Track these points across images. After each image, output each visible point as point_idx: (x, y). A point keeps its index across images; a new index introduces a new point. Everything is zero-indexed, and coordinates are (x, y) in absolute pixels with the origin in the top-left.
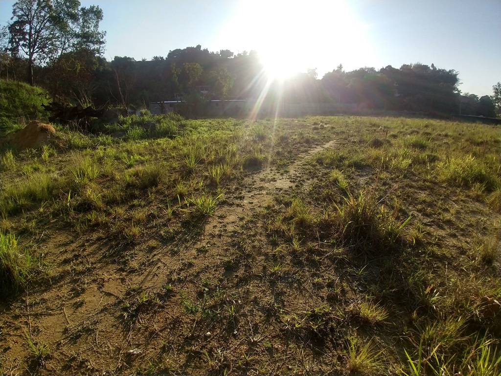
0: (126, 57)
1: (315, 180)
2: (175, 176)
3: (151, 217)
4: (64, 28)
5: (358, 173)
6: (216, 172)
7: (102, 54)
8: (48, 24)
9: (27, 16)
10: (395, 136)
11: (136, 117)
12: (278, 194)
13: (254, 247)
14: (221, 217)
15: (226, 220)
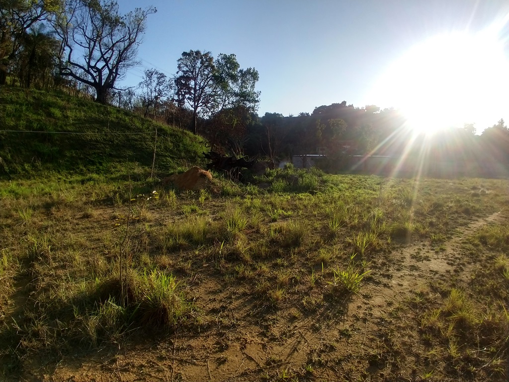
0: (275, 113)
1: (478, 265)
2: (317, 238)
3: (294, 282)
4: (225, 88)
6: (361, 240)
7: (256, 111)
8: (211, 82)
9: (192, 72)
11: (280, 169)
12: (432, 279)
13: (404, 344)
14: (366, 297)
15: (371, 302)
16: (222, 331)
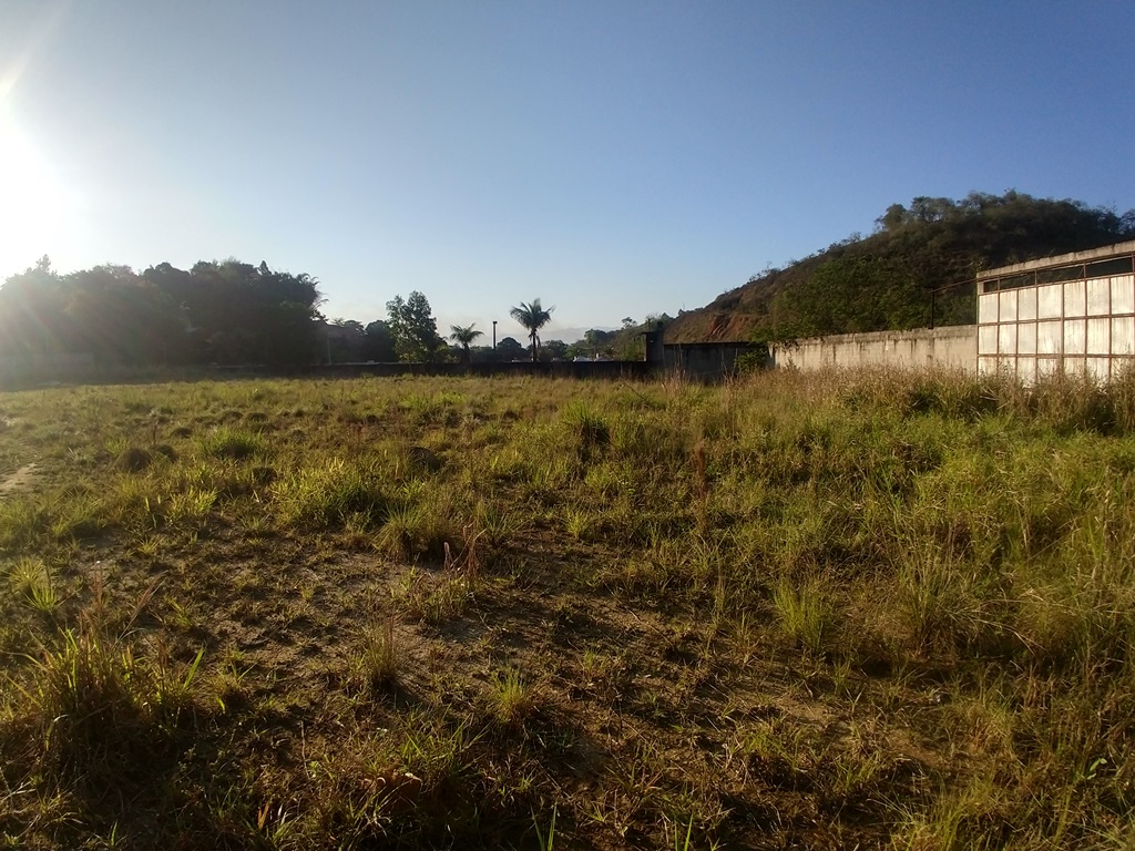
5: (87, 554)
10: (185, 433)
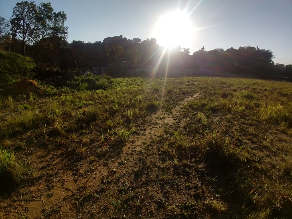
0: (79, 41)
1: (188, 119)
2: (106, 114)
3: (93, 141)
4: (43, 24)
5: (213, 115)
6: (130, 113)
7: (66, 40)
8: (34, 21)
9: (22, 15)
10: (235, 91)
11: (84, 77)
12: (166, 128)
13: (152, 162)
14: (133, 142)
15: (135, 144)
16: (48, 178)
